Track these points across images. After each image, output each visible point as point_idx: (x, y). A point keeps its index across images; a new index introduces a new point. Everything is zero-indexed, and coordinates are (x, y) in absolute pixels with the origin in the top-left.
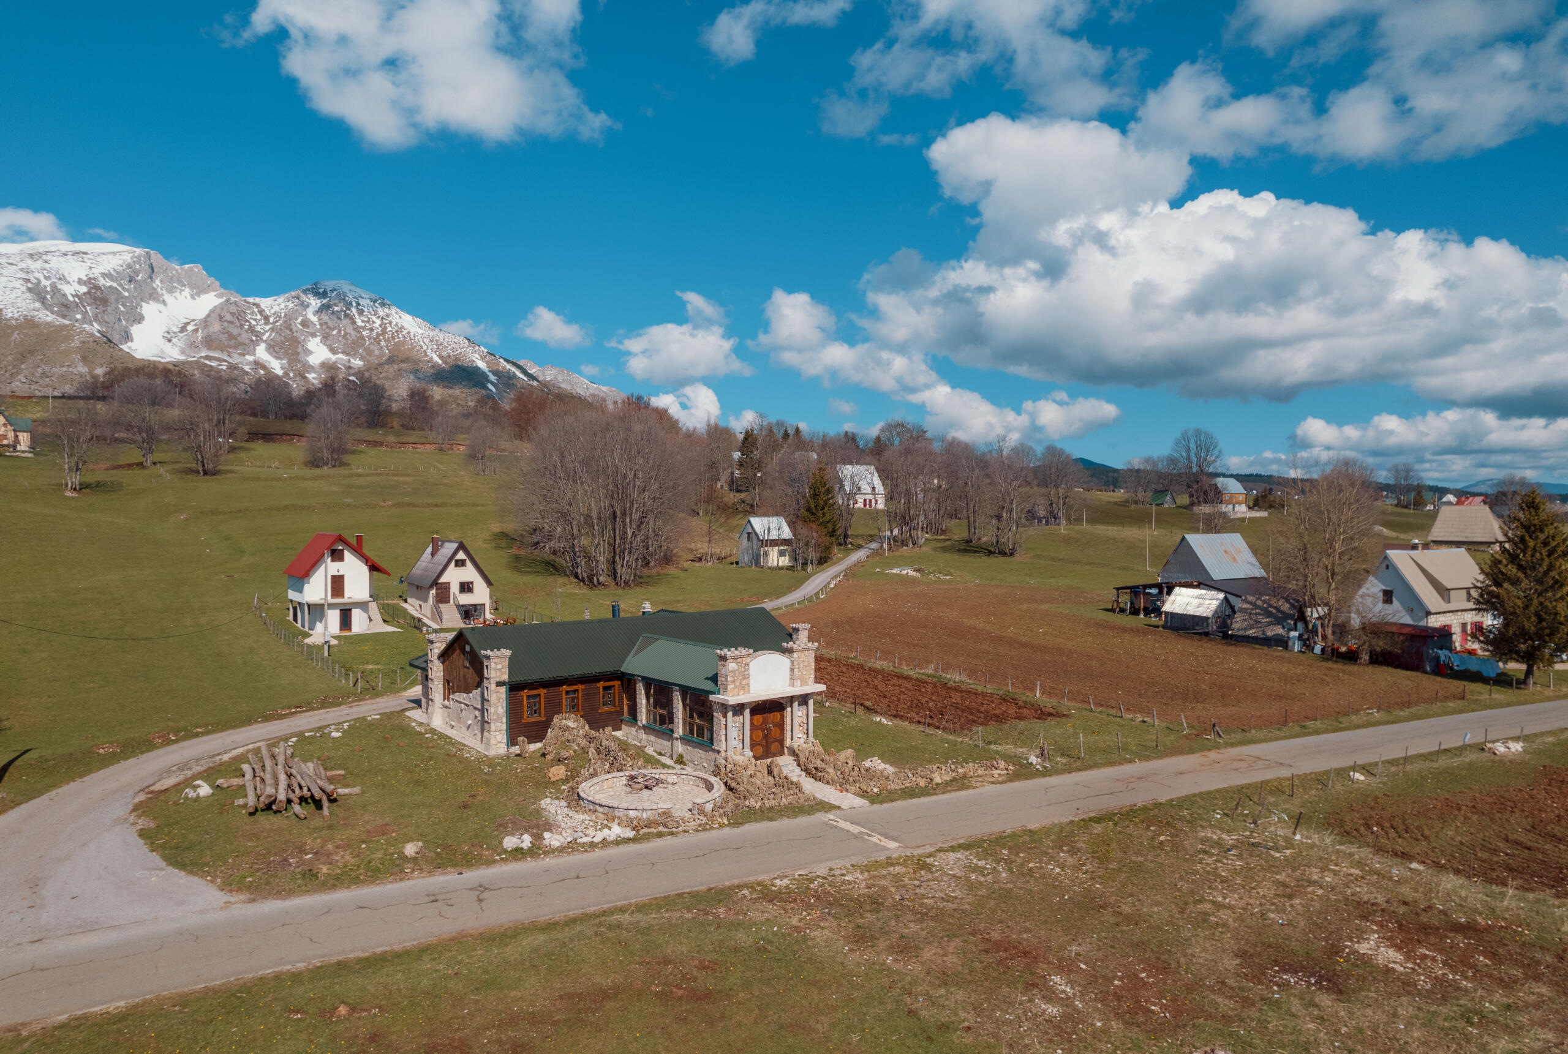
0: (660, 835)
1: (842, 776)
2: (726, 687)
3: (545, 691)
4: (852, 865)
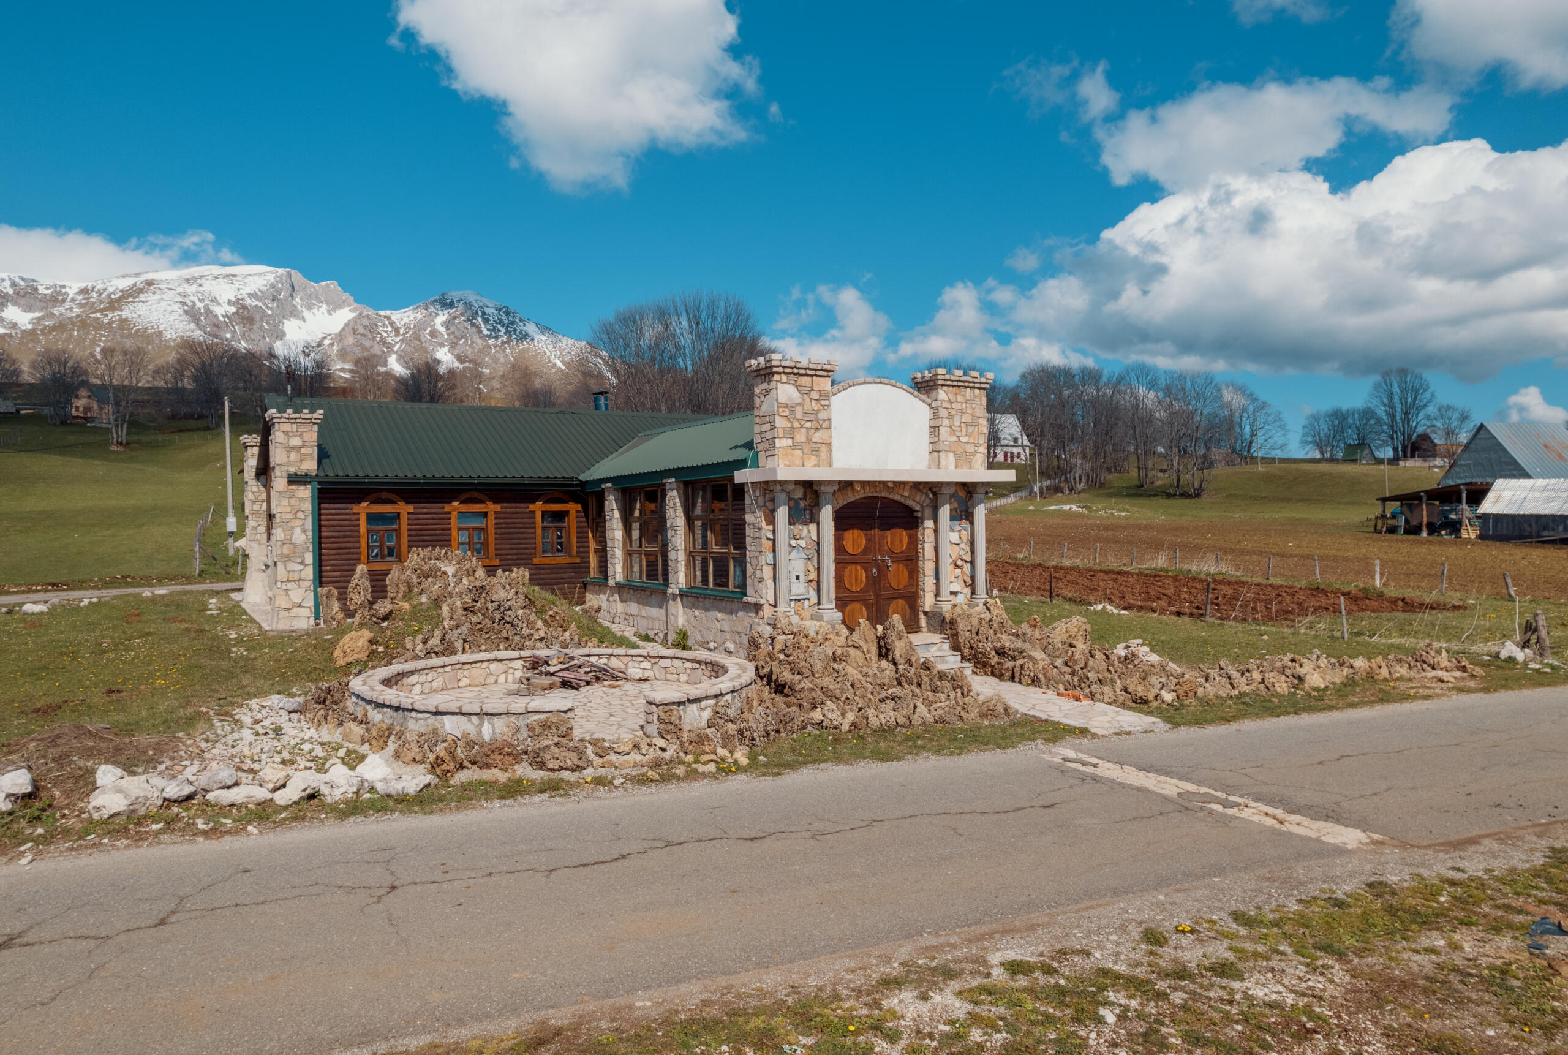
1: (1067, 669)
2: (771, 442)
3: (411, 508)
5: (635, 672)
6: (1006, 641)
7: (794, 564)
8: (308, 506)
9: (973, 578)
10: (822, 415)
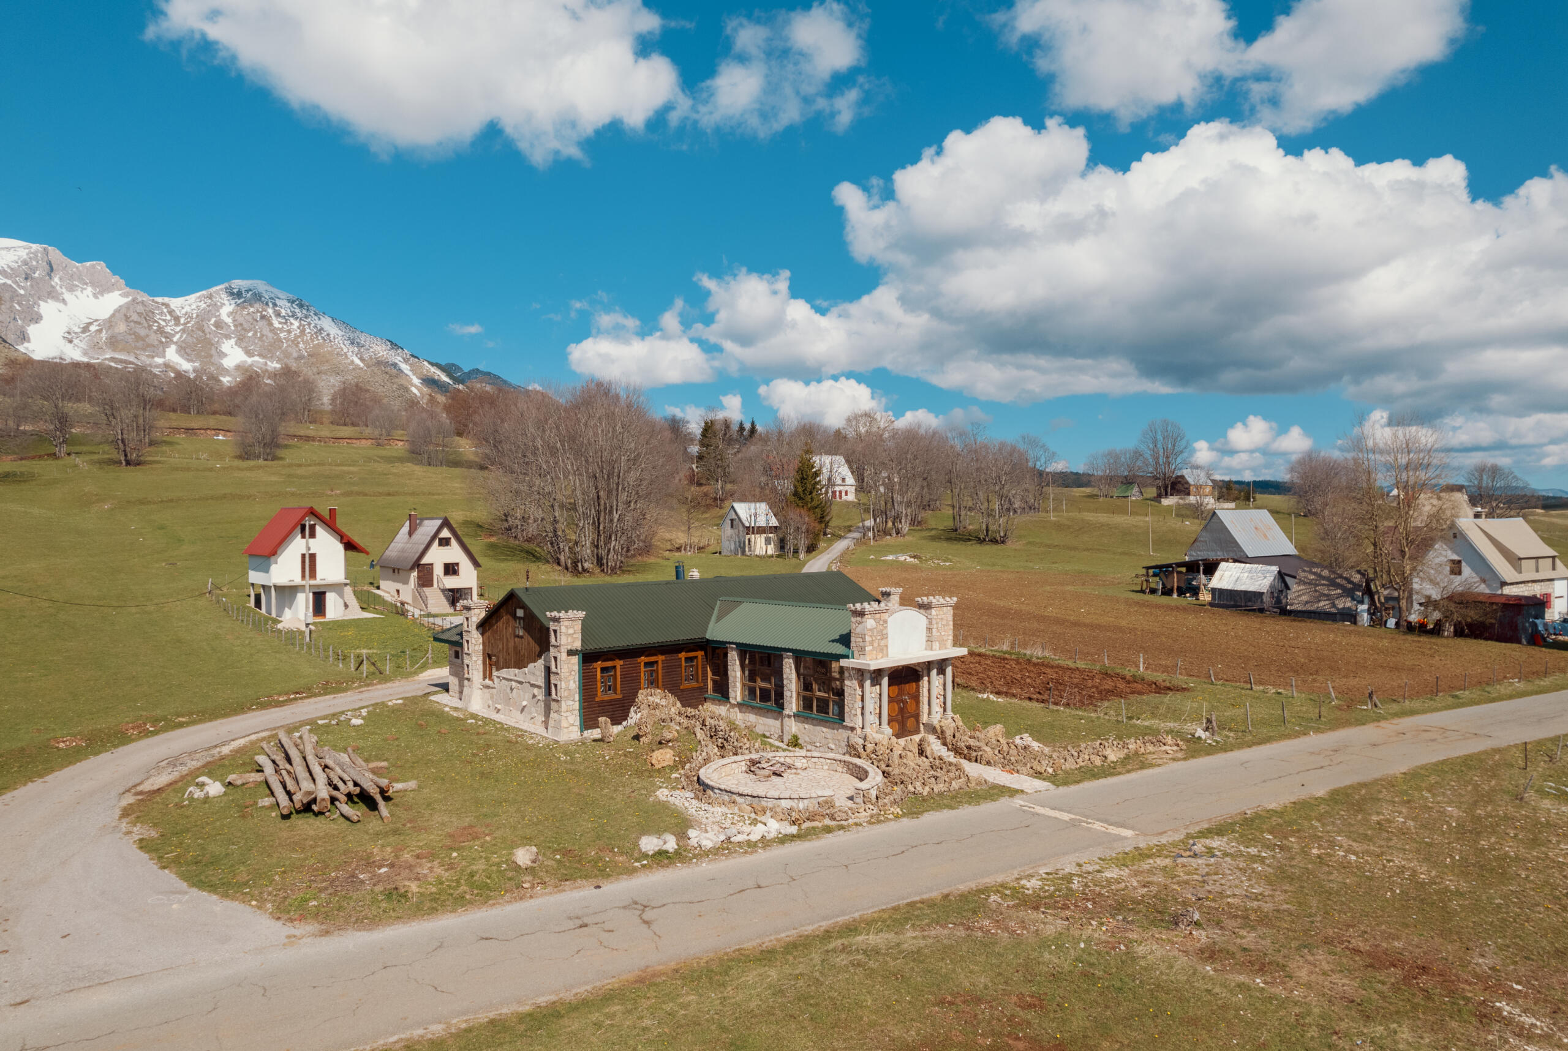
0: (828, 830)
1: (1001, 756)
2: (863, 648)
3: (621, 662)
4: (1100, 859)
5: (798, 764)
6: (972, 742)
7: (871, 705)
8: (576, 668)
9: (945, 703)
10: (884, 632)
